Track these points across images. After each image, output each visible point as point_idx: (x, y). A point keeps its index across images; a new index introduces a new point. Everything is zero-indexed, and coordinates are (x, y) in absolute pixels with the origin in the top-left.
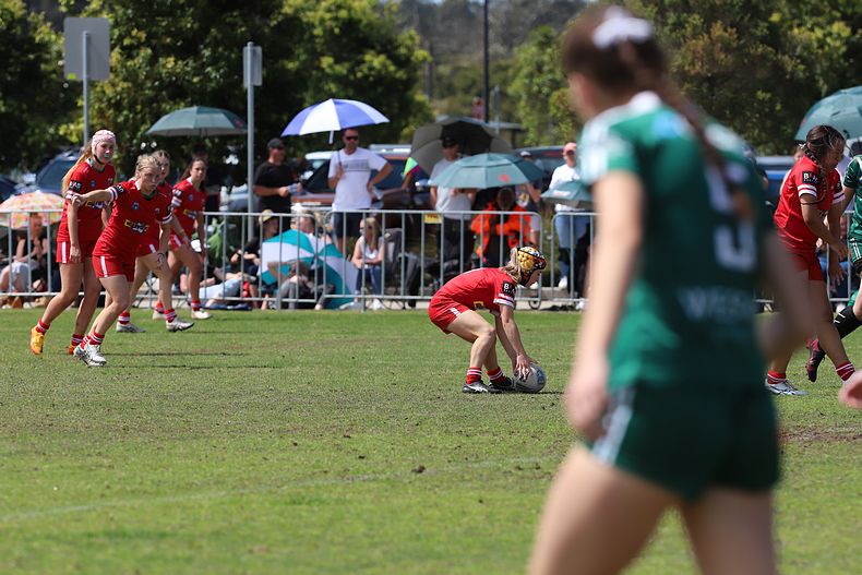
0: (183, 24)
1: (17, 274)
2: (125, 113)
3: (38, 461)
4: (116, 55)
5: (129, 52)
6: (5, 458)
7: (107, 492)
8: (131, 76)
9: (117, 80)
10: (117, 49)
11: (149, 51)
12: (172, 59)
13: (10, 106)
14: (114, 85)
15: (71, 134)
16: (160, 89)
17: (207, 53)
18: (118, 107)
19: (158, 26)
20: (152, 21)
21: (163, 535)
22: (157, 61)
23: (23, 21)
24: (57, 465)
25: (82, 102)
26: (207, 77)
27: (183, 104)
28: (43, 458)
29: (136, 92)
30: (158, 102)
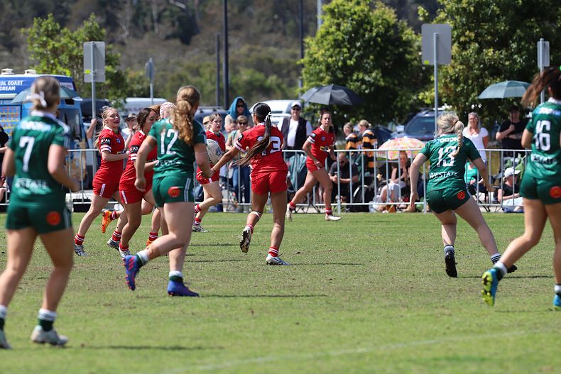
0: (498, 27)
1: (392, 191)
2: (462, 85)
3: (403, 311)
4: (455, 47)
5: (463, 46)
6: (383, 309)
7: (448, 331)
8: (465, 61)
9: (456, 64)
10: (456, 44)
11: (477, 45)
12: (492, 50)
13: (387, 82)
14: (454, 67)
15: (427, 98)
16: (484, 69)
17: (514, 46)
18: (456, 81)
19: (482, 28)
20: (478, 26)
21: (483, 360)
22: (482, 51)
23: (395, 26)
24: (415, 314)
25: (434, 78)
26: (514, 61)
27: (499, 79)
28: (406, 309)
29: (468, 72)
30: (482, 78)
